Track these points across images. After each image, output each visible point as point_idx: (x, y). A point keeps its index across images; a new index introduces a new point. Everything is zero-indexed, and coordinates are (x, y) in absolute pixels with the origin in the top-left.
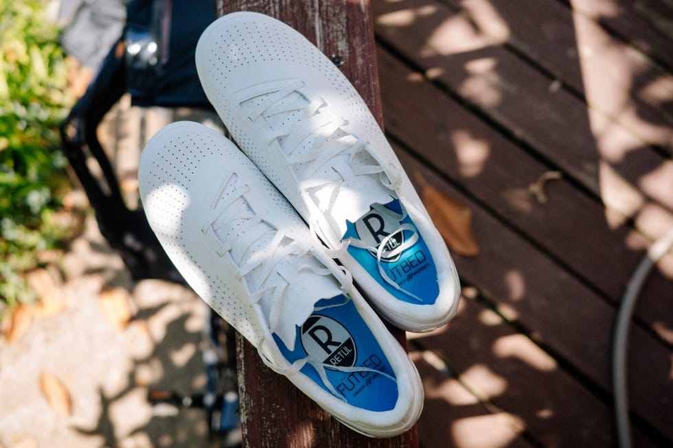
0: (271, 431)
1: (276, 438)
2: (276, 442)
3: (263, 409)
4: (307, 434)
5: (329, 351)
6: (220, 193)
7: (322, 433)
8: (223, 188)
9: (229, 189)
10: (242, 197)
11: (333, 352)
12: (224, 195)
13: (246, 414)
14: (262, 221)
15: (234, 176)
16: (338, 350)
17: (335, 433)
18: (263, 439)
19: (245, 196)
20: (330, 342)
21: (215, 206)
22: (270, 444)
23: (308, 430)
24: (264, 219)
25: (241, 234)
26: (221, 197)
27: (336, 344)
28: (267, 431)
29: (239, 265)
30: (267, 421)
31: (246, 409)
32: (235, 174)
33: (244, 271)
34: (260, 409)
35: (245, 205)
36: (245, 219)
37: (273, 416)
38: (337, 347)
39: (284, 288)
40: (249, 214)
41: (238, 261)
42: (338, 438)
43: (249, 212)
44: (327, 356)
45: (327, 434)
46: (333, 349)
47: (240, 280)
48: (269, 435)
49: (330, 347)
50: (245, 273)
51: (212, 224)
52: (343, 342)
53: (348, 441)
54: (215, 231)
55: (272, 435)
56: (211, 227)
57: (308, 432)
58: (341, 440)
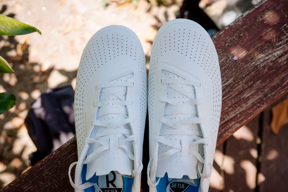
0: (235, 38)
1: (234, 42)
2: (232, 43)
3: (241, 29)
4: (245, 53)
5: (108, 186)
6: (118, 77)
7: (250, 59)
8: (122, 75)
9: (124, 78)
10: (127, 87)
11: (110, 188)
12: (119, 80)
13: (234, 24)
14: (126, 106)
15: (132, 74)
16: (112, 189)
17: (254, 64)
18: (229, 37)
19: (128, 88)
20: (112, 182)
21: (111, 81)
22: (229, 41)
23: (247, 52)
24: (127, 106)
25: (111, 104)
26: (117, 79)
27: (114, 186)
28: (234, 36)
29: (97, 118)
30: (238, 34)
31: (237, 22)
32: (133, 73)
33: (97, 123)
34: (240, 28)
35: (124, 92)
36: (119, 98)
37: (241, 35)
38: (113, 187)
39: (106, 149)
40: (123, 98)
41: (99, 116)
42: (253, 66)
43: (124, 97)
44: (106, 187)
45: (251, 61)
46: (111, 186)
47: (92, 125)
48: (232, 38)
49: (110, 184)
50: (96, 125)
51: (102, 88)
52: (118, 187)
53: (255, 71)
54: (101, 92)
55: (234, 39)
56: (100, 89)
57: (246, 53)
58: (253, 68)
